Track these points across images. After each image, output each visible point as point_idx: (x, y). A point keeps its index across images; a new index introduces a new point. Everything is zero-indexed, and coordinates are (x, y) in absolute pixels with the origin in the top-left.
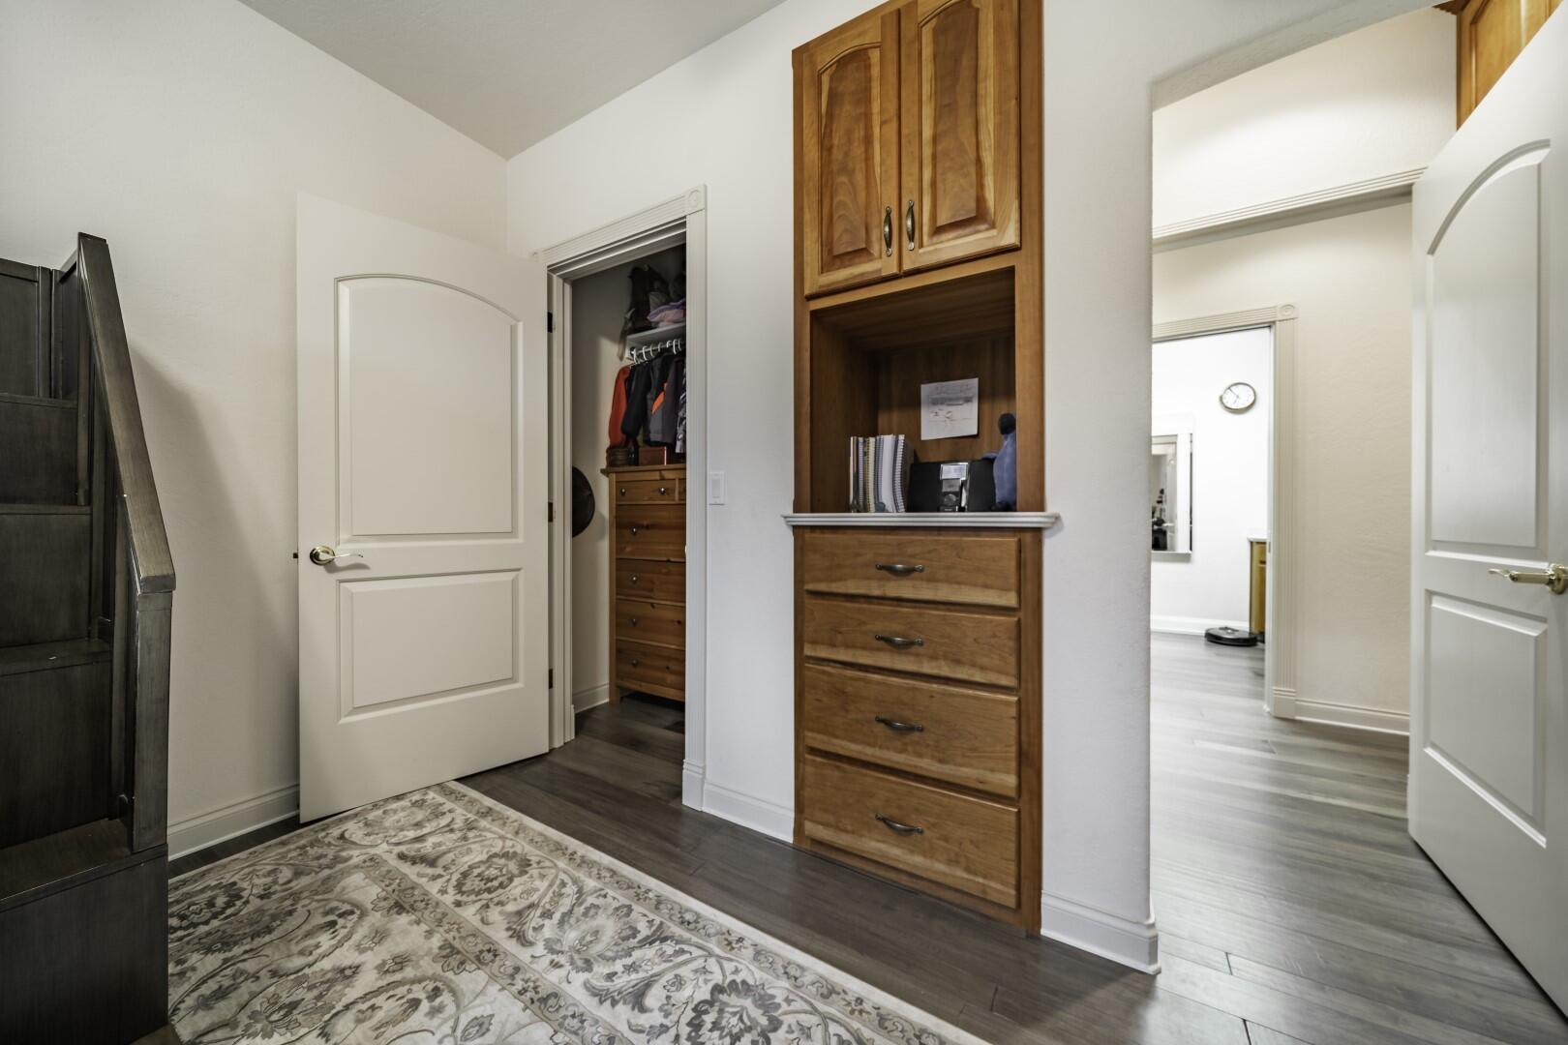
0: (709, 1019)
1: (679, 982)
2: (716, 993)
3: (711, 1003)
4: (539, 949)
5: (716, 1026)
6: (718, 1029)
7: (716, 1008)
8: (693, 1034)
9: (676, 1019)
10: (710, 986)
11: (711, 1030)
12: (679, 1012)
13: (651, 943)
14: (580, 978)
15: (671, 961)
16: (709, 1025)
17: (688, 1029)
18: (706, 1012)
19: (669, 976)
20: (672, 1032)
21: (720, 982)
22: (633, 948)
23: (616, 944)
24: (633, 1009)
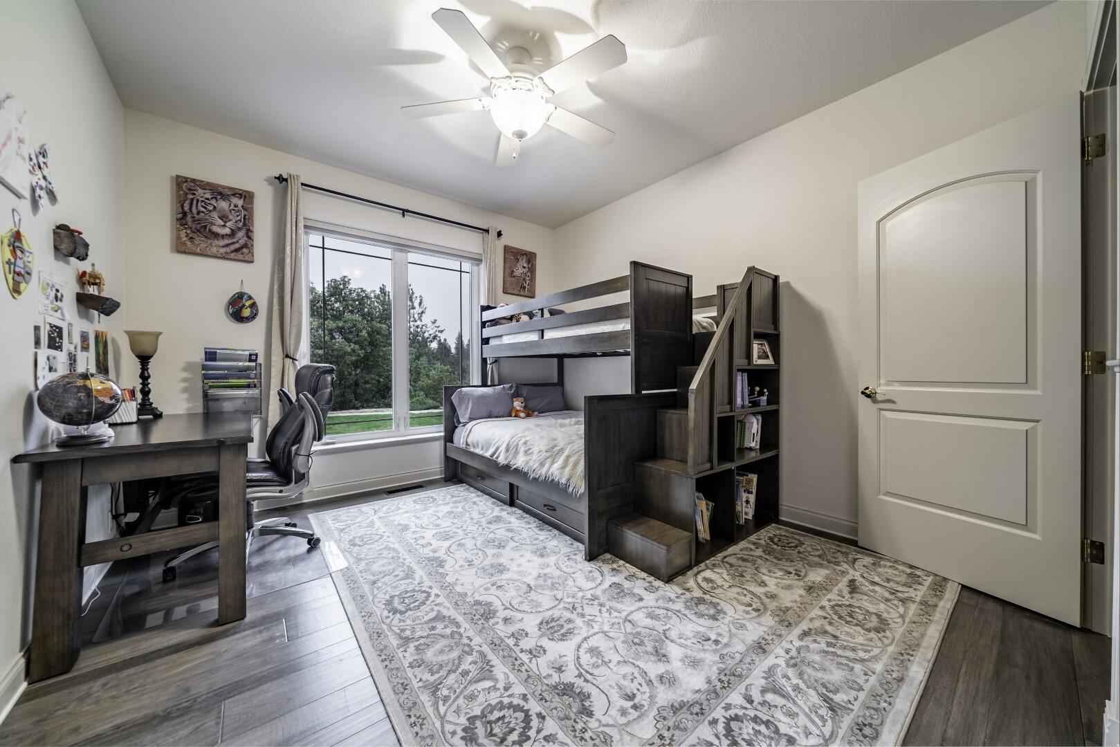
0: (763, 728)
1: (792, 715)
2: (787, 737)
3: (777, 731)
4: (797, 643)
5: (757, 732)
6: (755, 733)
7: (773, 735)
8: (749, 718)
9: (758, 708)
10: (795, 735)
11: (753, 729)
12: (764, 711)
13: (825, 700)
14: (781, 662)
15: (811, 712)
16: (757, 728)
17: (752, 715)
18: (768, 728)
19: (795, 709)
20: (748, 706)
21: (797, 742)
22: (815, 689)
23: (816, 681)
24: (762, 687)
